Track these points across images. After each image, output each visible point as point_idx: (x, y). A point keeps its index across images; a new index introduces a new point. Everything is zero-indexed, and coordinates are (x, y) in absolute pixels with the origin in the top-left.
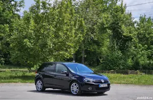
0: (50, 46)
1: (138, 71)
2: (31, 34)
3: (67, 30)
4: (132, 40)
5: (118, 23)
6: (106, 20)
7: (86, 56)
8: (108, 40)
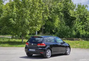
0: (27, 23)
1: (80, 39)
2: (15, 15)
3: (38, 13)
4: (76, 19)
5: (67, 9)
6: (60, 6)
7: (44, 28)
8: (58, 18)
